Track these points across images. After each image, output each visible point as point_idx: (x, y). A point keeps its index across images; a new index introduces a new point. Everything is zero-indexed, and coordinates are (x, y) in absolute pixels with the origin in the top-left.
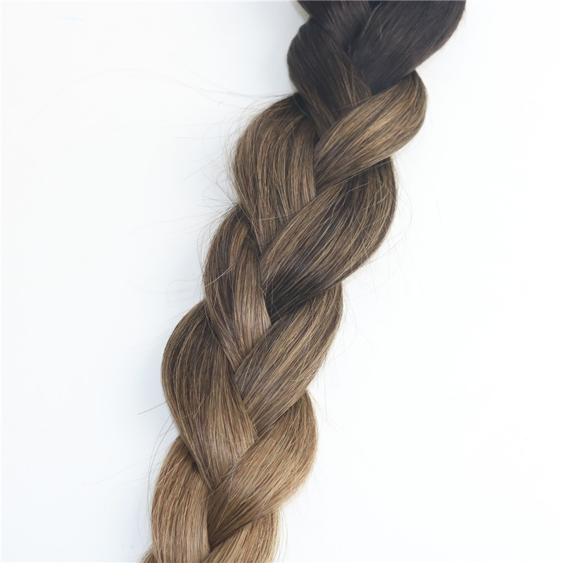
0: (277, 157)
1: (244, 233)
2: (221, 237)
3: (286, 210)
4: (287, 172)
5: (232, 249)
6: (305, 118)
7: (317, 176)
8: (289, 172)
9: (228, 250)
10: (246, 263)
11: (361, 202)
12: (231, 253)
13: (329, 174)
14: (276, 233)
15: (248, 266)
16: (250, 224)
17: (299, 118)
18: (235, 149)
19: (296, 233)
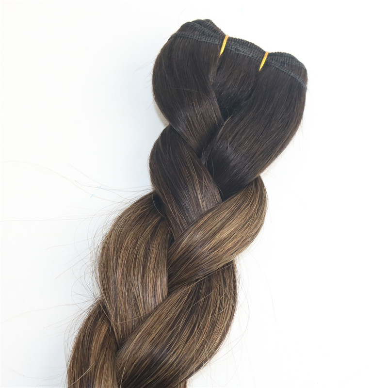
0: (135, 262)
1: (104, 329)
2: (84, 336)
3: (141, 311)
4: (143, 276)
5: (93, 348)
6: (162, 219)
7: (170, 277)
8: (145, 275)
9: (89, 349)
10: (104, 363)
11: (205, 307)
12: (92, 353)
13: (180, 275)
14: (132, 332)
15: (106, 366)
16: (110, 323)
17: (156, 220)
18: (101, 248)
19: (149, 334)
